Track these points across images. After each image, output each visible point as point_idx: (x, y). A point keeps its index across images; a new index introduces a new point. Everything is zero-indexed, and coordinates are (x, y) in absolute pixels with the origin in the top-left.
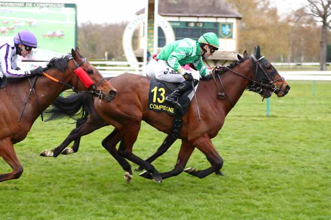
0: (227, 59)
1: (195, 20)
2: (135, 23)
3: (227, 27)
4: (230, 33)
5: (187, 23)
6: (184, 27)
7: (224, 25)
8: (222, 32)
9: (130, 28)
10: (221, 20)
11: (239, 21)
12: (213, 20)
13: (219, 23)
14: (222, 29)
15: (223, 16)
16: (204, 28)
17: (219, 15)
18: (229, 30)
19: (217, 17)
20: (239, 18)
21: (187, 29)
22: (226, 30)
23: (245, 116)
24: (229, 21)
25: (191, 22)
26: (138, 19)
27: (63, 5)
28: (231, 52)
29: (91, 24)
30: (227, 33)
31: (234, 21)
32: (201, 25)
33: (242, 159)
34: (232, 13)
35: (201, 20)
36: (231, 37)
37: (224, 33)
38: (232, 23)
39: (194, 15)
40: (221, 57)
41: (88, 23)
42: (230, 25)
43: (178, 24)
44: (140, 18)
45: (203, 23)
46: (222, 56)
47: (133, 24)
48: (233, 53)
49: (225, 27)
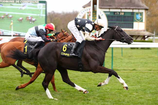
0: (139, 35)
1: (119, 10)
2: (83, 12)
3: (139, 15)
4: (141, 18)
5: (114, 13)
6: (112, 15)
7: (137, 14)
8: (136, 18)
10: (135, 11)
11: (147, 11)
12: (131, 11)
13: (134, 12)
14: (136, 16)
15: (137, 8)
17: (135, 8)
18: (141, 17)
19: (133, 9)
20: (146, 10)
21: (115, 16)
22: (139, 17)
23: (154, 70)
24: (141, 11)
25: (117, 12)
26: (85, 10)
27: (38, 2)
28: (142, 31)
29: (54, 13)
30: (139, 19)
31: (143, 11)
32: (123, 14)
33: (154, 97)
34: (143, 7)
35: (123, 11)
36: (142, 21)
37: (137, 18)
38: (143, 13)
39: (119, 7)
40: (135, 34)
41: (53, 13)
42: (141, 14)
43: (109, 13)
44: (86, 10)
47: (82, 13)
48: (143, 31)
49: (138, 15)
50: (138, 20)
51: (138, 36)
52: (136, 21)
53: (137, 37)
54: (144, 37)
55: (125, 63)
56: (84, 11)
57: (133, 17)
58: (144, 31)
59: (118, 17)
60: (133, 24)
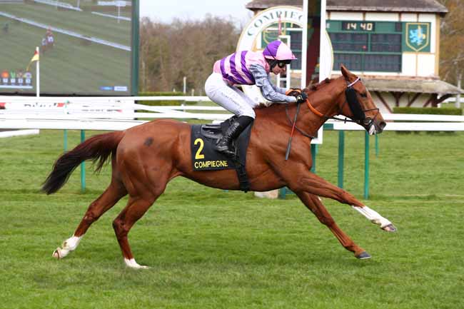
0: (418, 91)
1: (359, 17)
3: (419, 30)
4: (424, 41)
5: (344, 23)
7: (413, 27)
8: (410, 40)
9: (249, 34)
10: (405, 18)
12: (394, 18)
13: (405, 23)
14: (409, 34)
15: (413, 10)
16: (377, 32)
17: (406, 9)
18: (424, 37)
19: (400, 13)
20: (441, 15)
22: (418, 36)
24: (424, 19)
25: (351, 22)
28: (426, 78)
29: (150, 24)
30: (419, 43)
31: (432, 19)
32: (370, 28)
34: (429, 5)
35: (370, 17)
36: (427, 50)
38: (430, 23)
39: (357, 8)
40: (408, 88)
45: (374, 23)
46: (410, 85)
48: (430, 80)
49: (416, 31)
50: (415, 45)
51: (417, 96)
52: (410, 50)
53: (411, 98)
54: (433, 98)
55: (393, 177)
56: (261, 21)
57: (400, 38)
58: (434, 79)
59: (353, 35)
60: (400, 58)
